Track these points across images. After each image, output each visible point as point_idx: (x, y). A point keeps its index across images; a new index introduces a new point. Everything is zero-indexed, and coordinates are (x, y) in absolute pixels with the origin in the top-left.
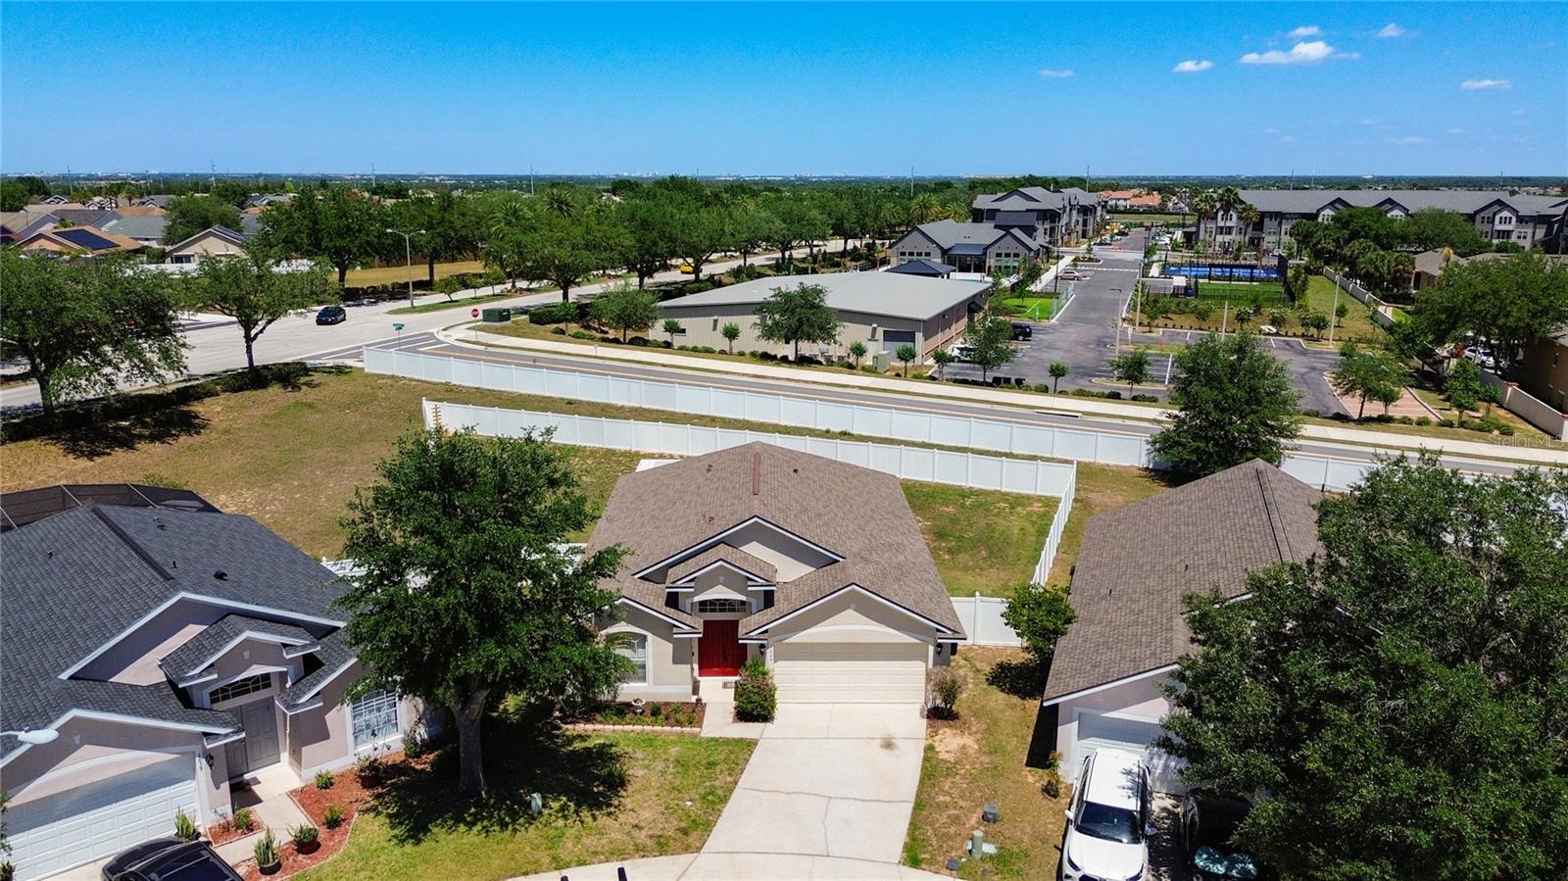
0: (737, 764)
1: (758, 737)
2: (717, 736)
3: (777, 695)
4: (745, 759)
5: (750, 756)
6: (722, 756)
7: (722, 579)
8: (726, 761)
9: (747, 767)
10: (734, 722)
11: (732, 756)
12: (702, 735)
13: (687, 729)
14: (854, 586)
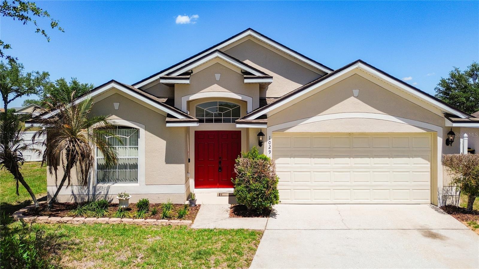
0: (240, 254)
1: (262, 228)
2: (212, 227)
3: (279, 186)
4: (251, 249)
5: (256, 245)
6: (219, 245)
7: (218, 76)
8: (223, 250)
9: (255, 258)
10: (231, 216)
11: (233, 246)
12: (194, 226)
13: (175, 222)
14: (360, 65)
